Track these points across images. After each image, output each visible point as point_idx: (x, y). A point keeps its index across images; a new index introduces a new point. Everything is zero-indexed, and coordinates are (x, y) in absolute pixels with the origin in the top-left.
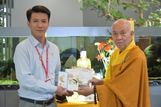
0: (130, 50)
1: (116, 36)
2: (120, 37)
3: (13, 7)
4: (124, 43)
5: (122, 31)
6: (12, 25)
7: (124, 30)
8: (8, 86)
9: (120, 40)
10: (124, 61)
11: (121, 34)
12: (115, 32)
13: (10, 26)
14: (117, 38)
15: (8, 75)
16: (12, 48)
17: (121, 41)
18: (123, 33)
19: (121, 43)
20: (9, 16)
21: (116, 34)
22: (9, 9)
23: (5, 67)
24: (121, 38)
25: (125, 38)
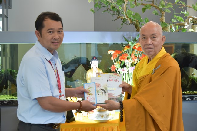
0: (161, 57)
1: (144, 41)
2: (150, 41)
3: (10, 8)
4: (154, 49)
5: (153, 34)
6: (9, 29)
7: (155, 33)
8: (5, 102)
9: (150, 44)
10: (154, 71)
11: (151, 38)
12: (144, 35)
13: (7, 30)
14: (146, 42)
15: (4, 89)
16: (9, 57)
17: (151, 46)
18: (154, 37)
19: (151, 48)
20: (6, 18)
21: (145, 38)
22: (5, 10)
23: (1, 79)
24: (151, 43)
25: (155, 43)
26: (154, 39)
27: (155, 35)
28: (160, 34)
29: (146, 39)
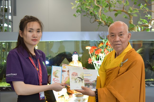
4: (122, 45)
5: (121, 32)
8: (3, 88)
15: (4, 77)
17: (119, 43)
18: (121, 35)
24: (119, 40)
25: (123, 40)
26: (121, 36)
27: (123, 33)
28: (126, 32)
29: (114, 37)
